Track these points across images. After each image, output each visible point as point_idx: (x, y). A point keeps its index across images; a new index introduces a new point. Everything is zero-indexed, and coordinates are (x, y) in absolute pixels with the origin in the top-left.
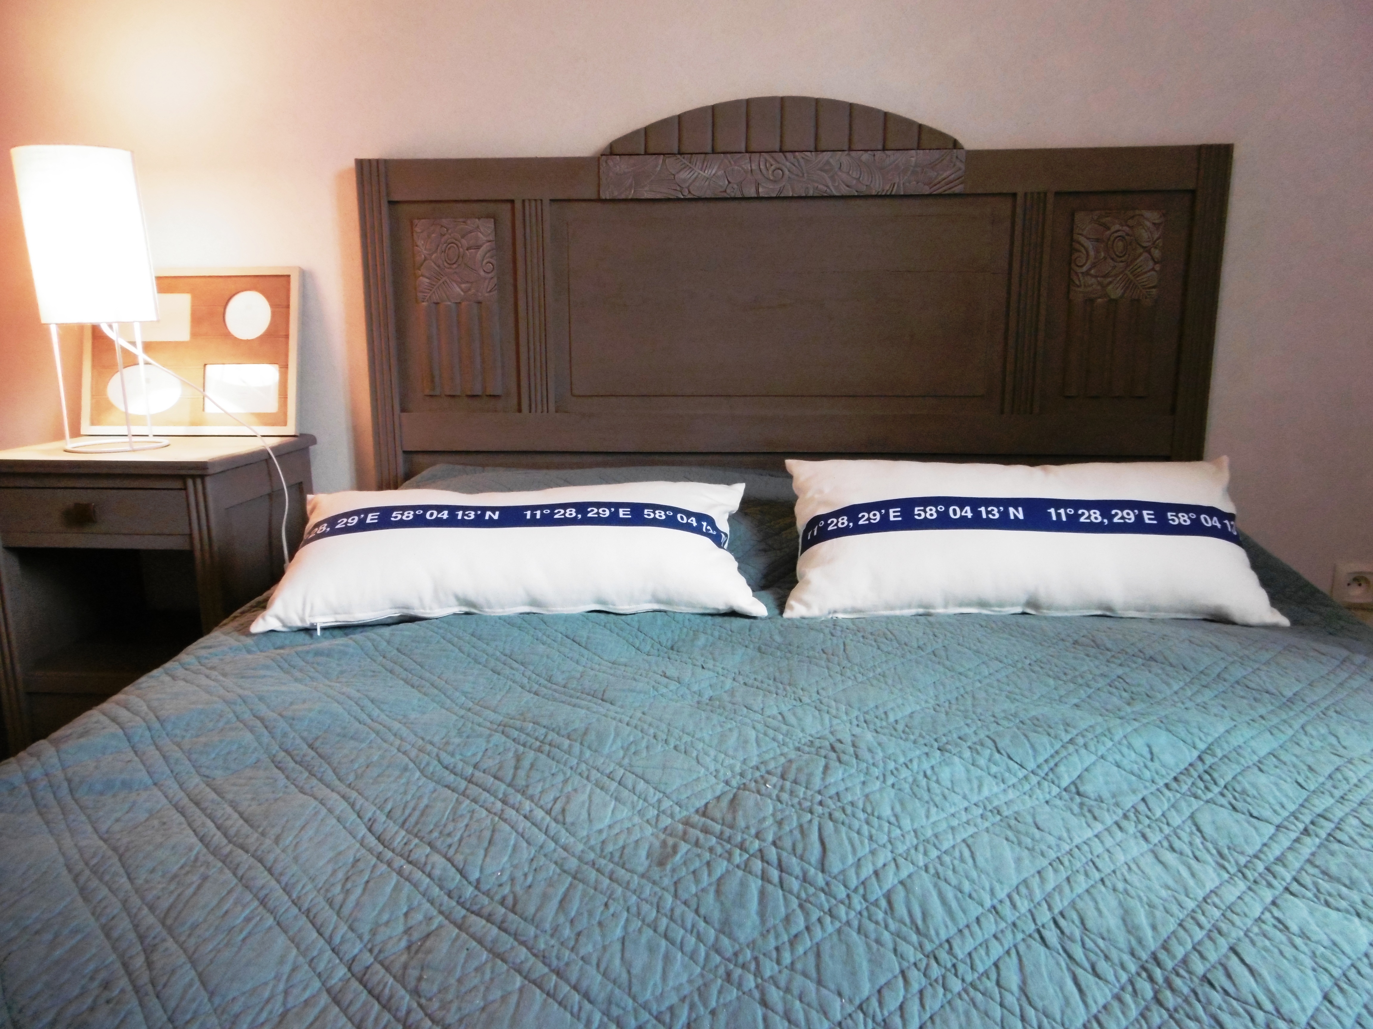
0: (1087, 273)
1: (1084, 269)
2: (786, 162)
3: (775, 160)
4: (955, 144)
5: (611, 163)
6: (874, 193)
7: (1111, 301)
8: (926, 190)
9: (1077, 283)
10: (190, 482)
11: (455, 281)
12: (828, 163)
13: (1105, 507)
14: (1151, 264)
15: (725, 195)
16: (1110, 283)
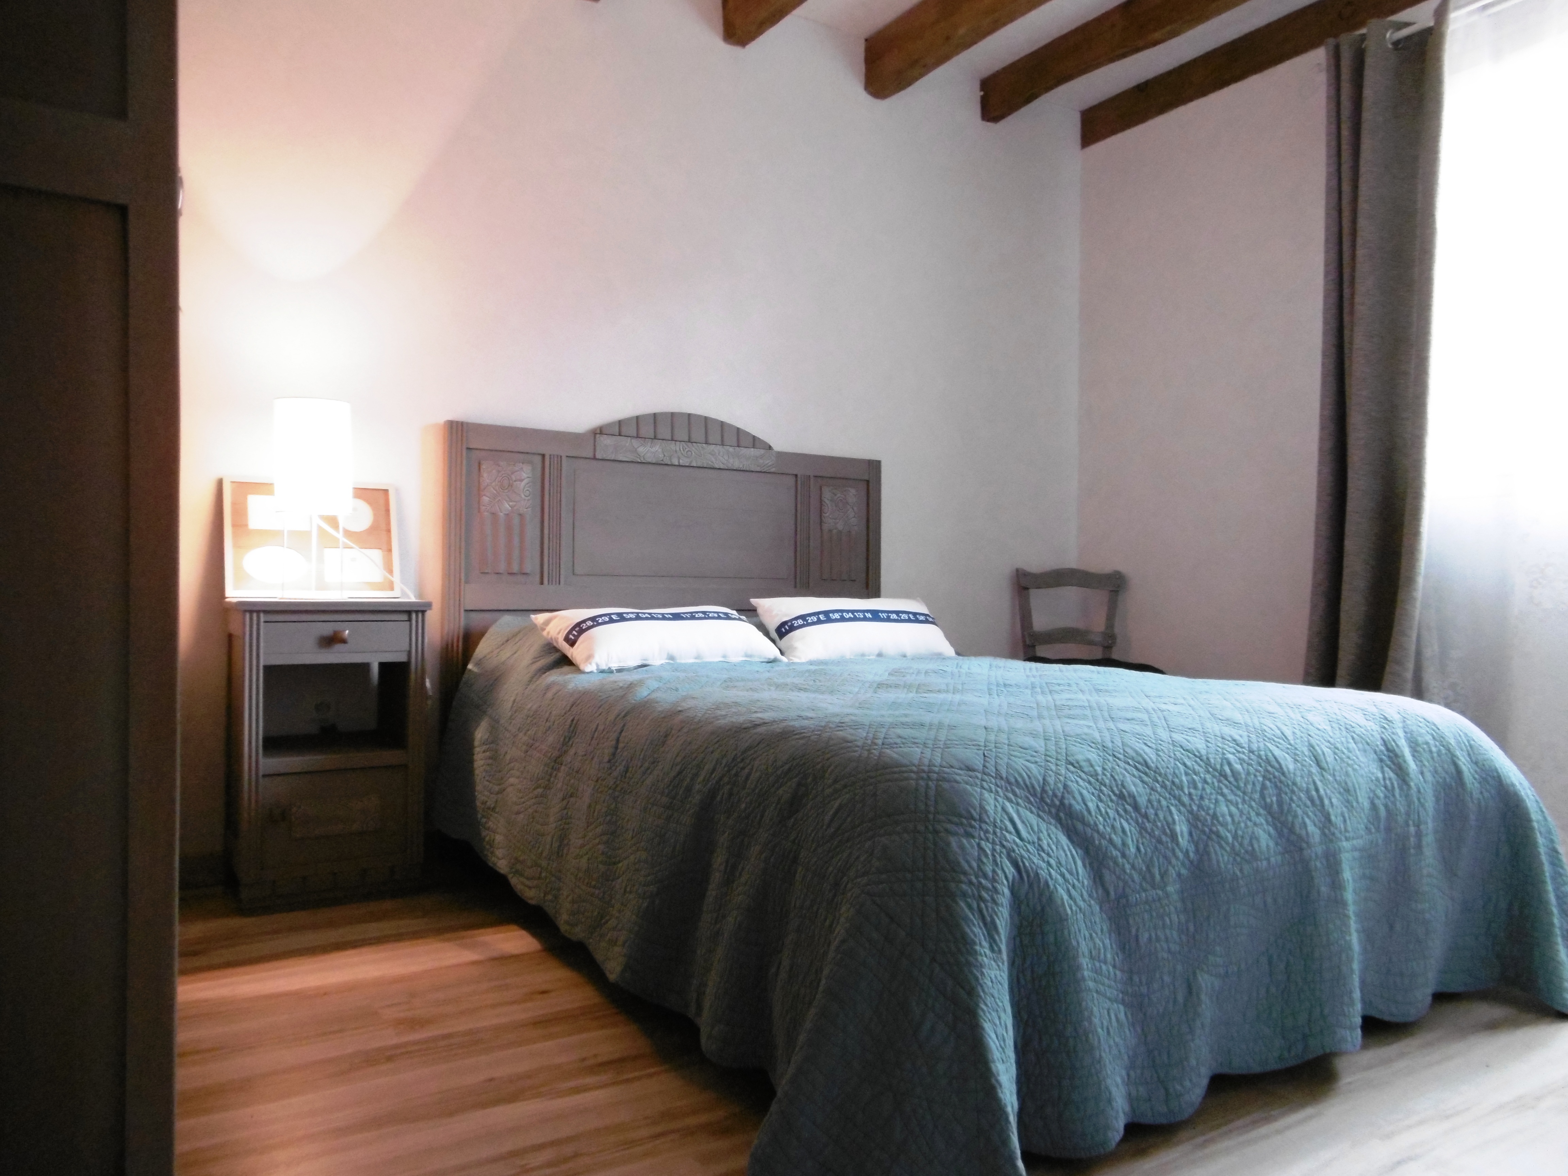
0: (829, 517)
1: (827, 514)
2: (692, 448)
3: (688, 446)
4: (770, 448)
5: (602, 439)
7: (839, 531)
8: (758, 469)
9: (825, 521)
10: (414, 616)
11: (506, 501)
12: (713, 450)
13: (897, 613)
14: (854, 514)
15: (662, 462)
16: (838, 522)
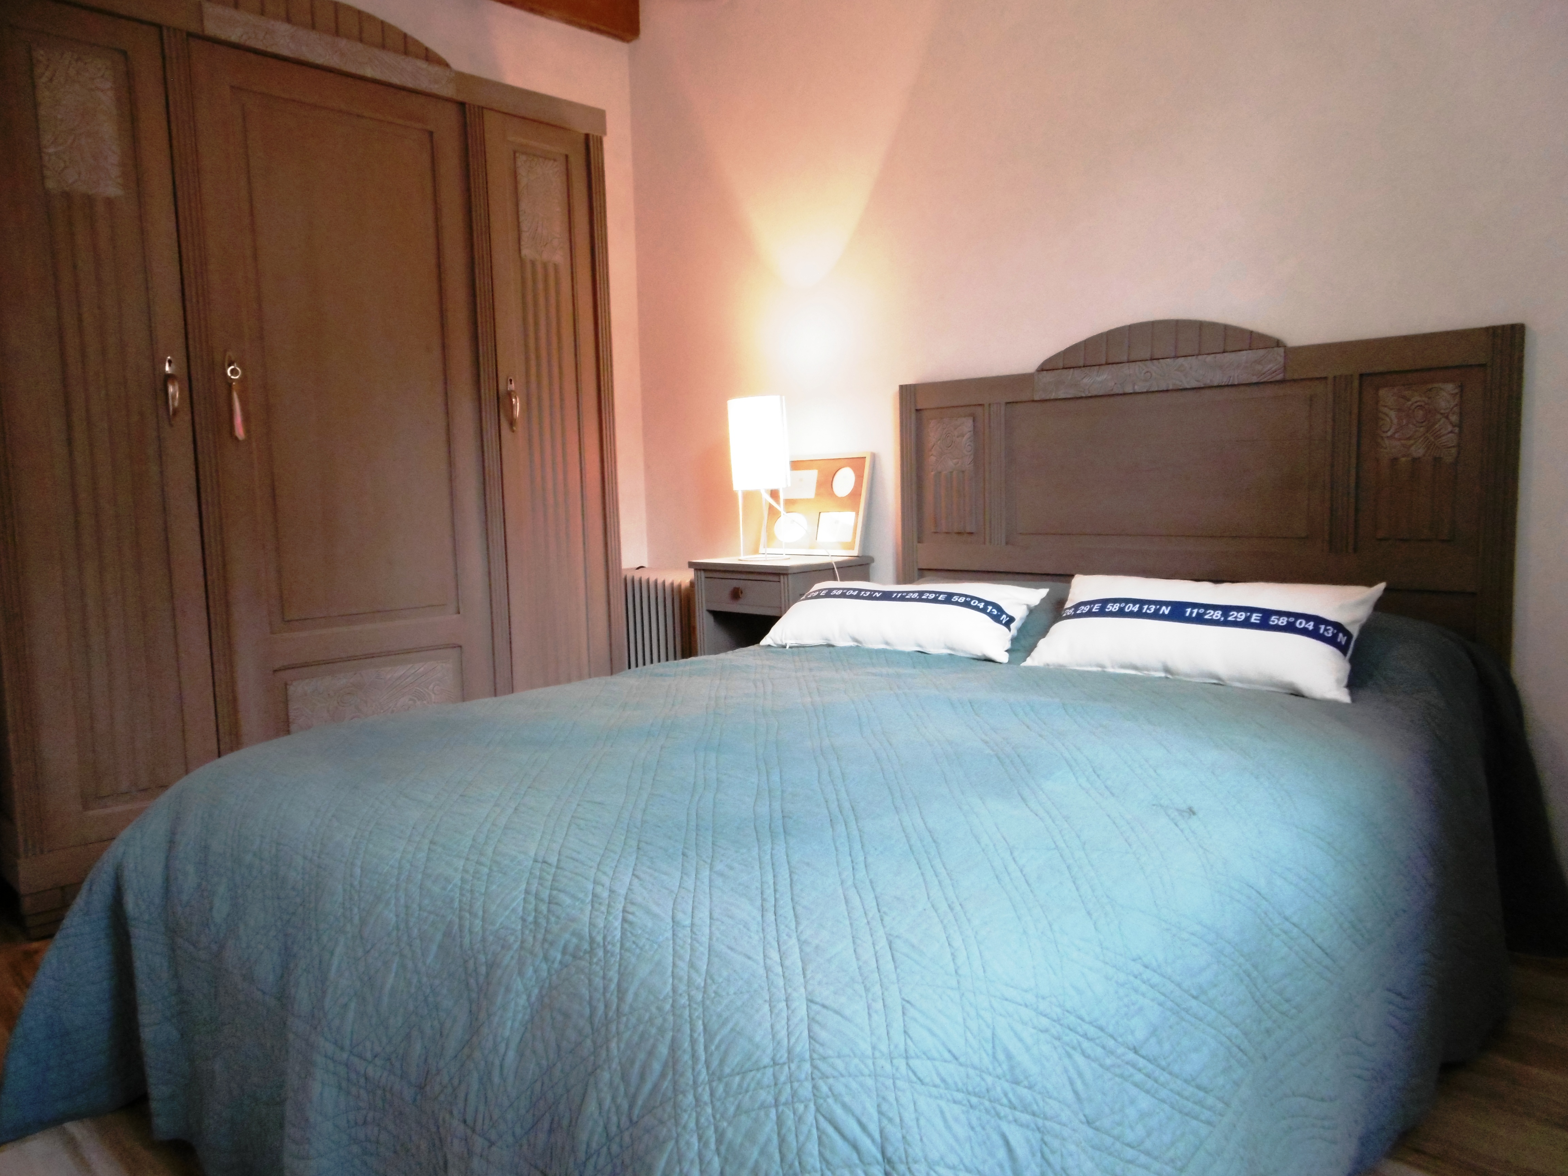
0: (1391, 437)
1: (1389, 434)
2: (1154, 367)
3: (1146, 366)
4: (1278, 343)
5: (1041, 376)
6: (1216, 384)
7: (1415, 460)
8: (1255, 379)
9: (1384, 446)
11: (950, 458)
12: (1183, 365)
13: (1226, 610)
14: (1450, 428)
15: (1112, 393)
16: (1413, 445)
